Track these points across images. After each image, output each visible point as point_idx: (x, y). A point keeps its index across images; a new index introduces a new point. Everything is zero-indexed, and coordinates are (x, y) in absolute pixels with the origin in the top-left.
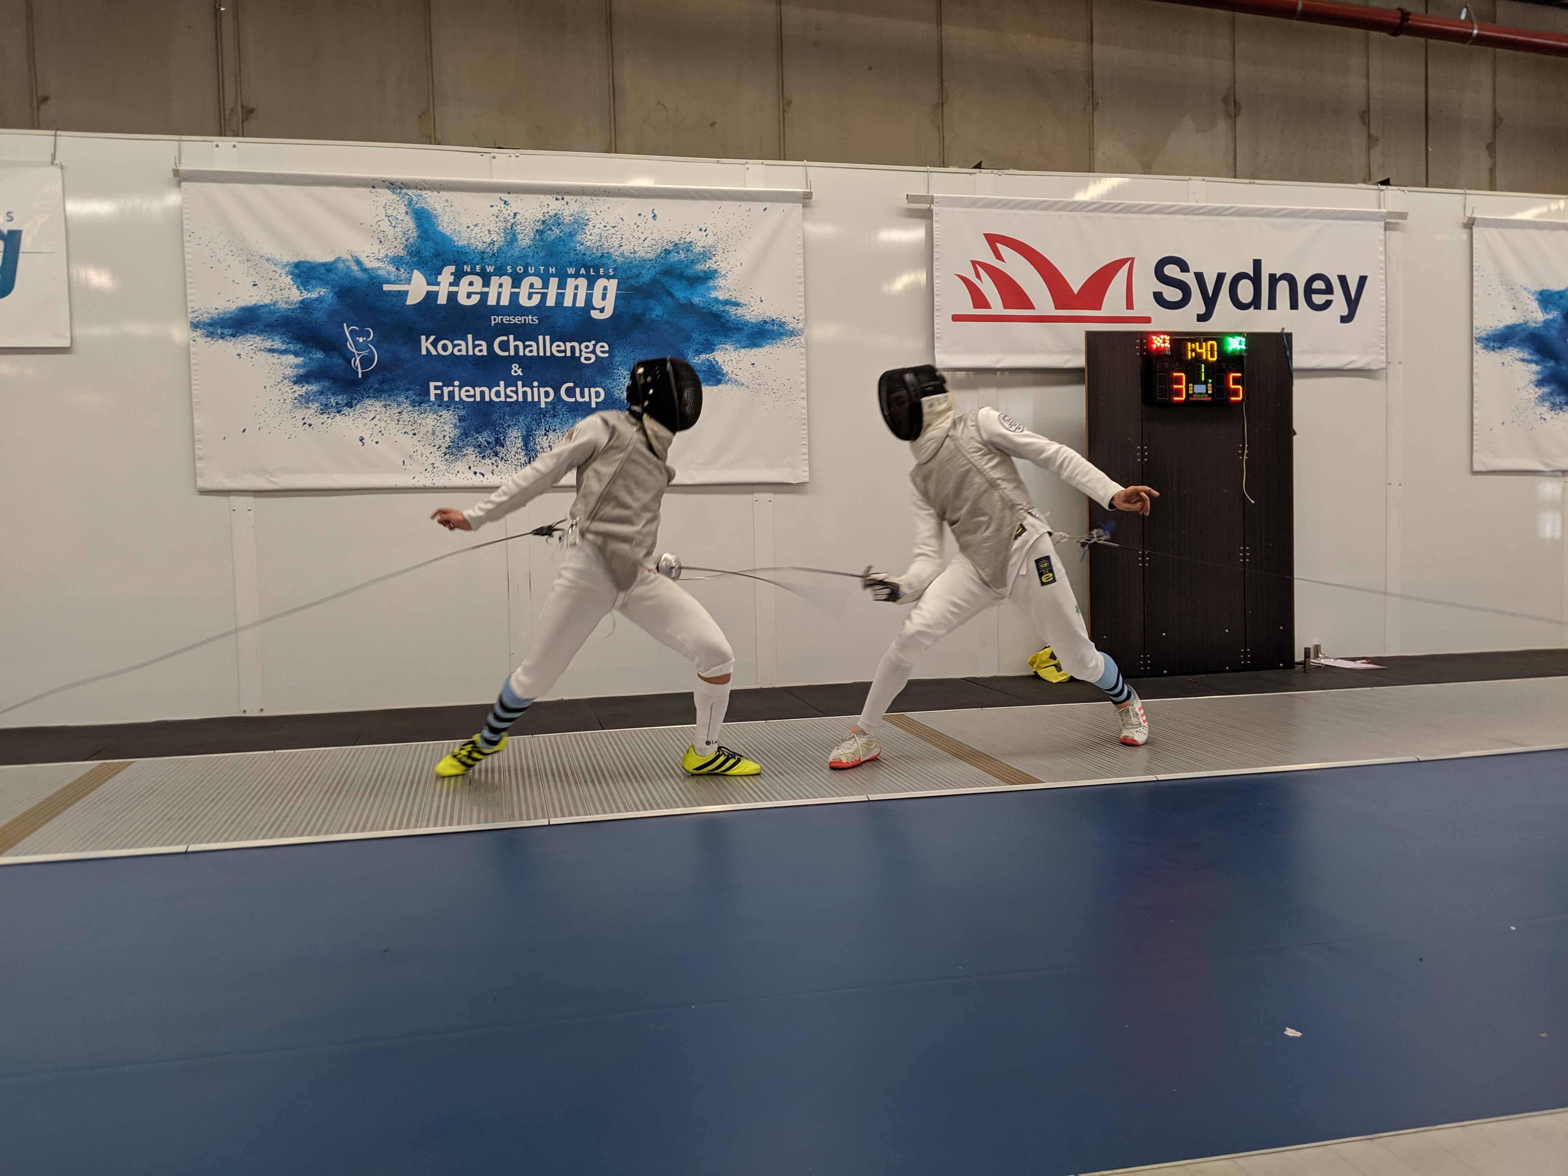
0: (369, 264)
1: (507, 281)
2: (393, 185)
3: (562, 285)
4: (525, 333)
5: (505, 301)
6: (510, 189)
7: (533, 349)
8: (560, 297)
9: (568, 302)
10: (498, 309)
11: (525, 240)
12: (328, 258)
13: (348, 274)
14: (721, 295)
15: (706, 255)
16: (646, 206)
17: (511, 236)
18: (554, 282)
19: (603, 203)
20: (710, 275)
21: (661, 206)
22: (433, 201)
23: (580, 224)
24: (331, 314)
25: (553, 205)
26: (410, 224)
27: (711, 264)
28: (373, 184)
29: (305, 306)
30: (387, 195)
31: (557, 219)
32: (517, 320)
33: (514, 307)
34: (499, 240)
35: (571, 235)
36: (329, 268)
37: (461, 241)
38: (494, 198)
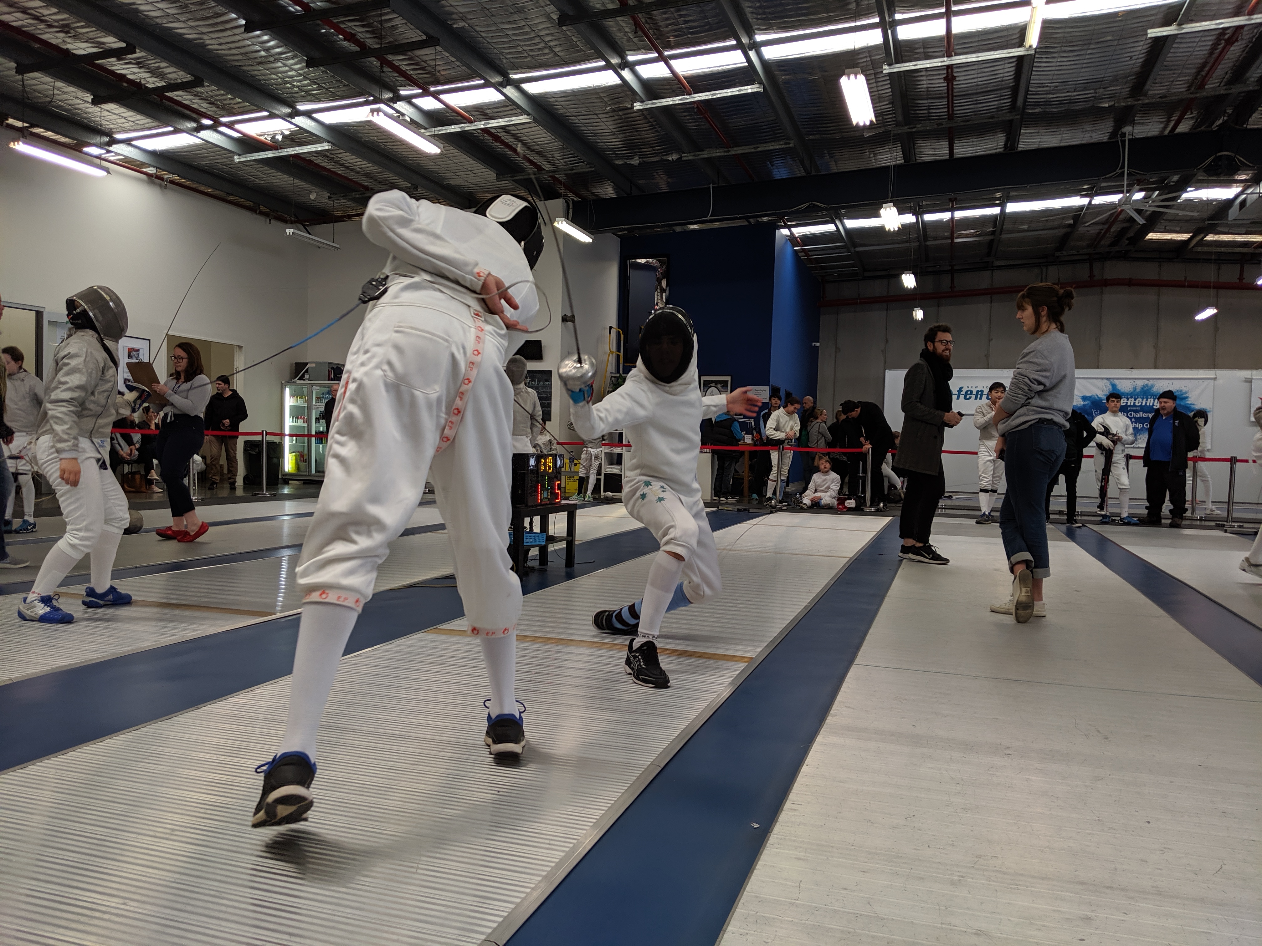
0: (1100, 396)
1: (1133, 399)
2: (1107, 379)
3: (1147, 400)
4: (1136, 411)
5: (1132, 404)
6: (1136, 379)
7: (1138, 415)
8: (1146, 403)
9: (1148, 404)
10: (1130, 406)
11: (1138, 390)
12: (1090, 395)
13: (1095, 398)
14: (1189, 402)
15: (1186, 393)
16: (1170, 382)
17: (1135, 389)
18: (1145, 400)
19: (1159, 381)
20: (1187, 398)
21: (1174, 381)
22: (1116, 382)
23: (1153, 386)
24: (1090, 407)
25: (1146, 382)
26: (1110, 387)
27: (1187, 395)
28: (1102, 379)
29: (1084, 405)
30: (1106, 381)
31: (1147, 385)
32: (1135, 408)
33: (1134, 405)
34: (1132, 390)
35: (1150, 389)
36: (1090, 397)
37: (1122, 391)
38: (1132, 381)
